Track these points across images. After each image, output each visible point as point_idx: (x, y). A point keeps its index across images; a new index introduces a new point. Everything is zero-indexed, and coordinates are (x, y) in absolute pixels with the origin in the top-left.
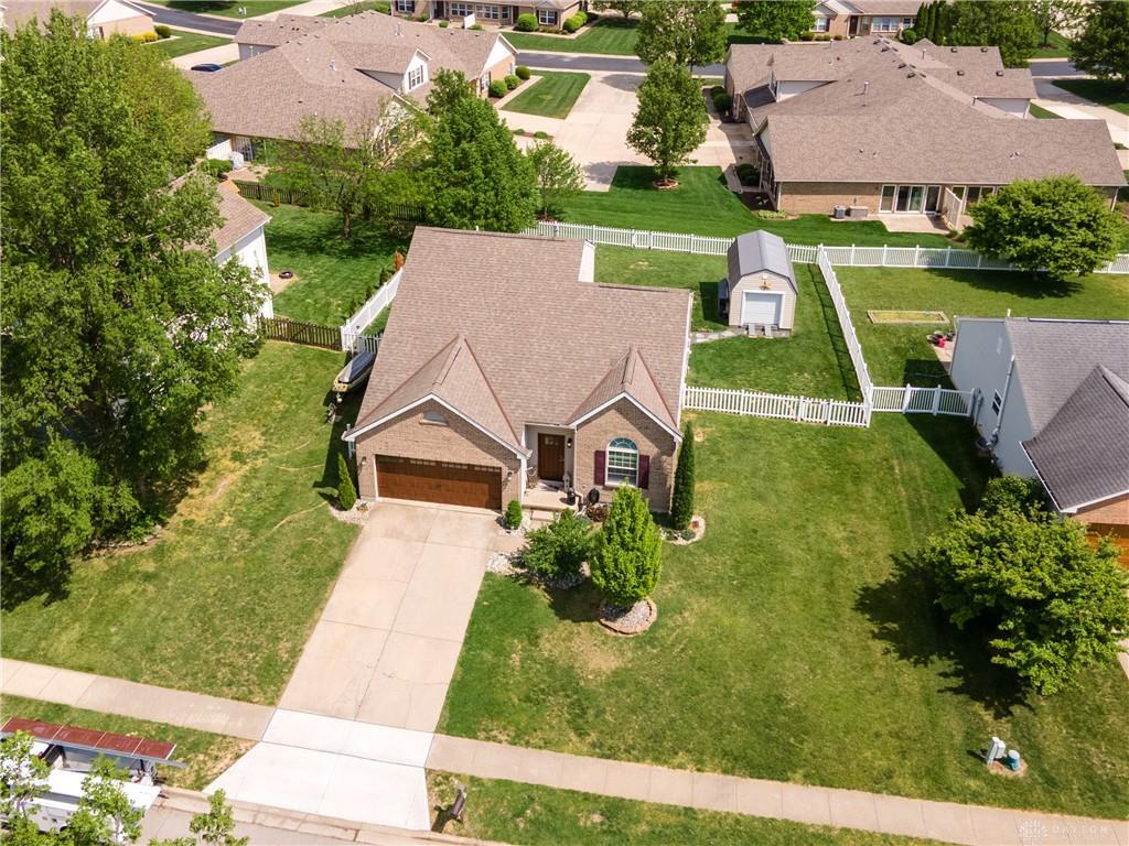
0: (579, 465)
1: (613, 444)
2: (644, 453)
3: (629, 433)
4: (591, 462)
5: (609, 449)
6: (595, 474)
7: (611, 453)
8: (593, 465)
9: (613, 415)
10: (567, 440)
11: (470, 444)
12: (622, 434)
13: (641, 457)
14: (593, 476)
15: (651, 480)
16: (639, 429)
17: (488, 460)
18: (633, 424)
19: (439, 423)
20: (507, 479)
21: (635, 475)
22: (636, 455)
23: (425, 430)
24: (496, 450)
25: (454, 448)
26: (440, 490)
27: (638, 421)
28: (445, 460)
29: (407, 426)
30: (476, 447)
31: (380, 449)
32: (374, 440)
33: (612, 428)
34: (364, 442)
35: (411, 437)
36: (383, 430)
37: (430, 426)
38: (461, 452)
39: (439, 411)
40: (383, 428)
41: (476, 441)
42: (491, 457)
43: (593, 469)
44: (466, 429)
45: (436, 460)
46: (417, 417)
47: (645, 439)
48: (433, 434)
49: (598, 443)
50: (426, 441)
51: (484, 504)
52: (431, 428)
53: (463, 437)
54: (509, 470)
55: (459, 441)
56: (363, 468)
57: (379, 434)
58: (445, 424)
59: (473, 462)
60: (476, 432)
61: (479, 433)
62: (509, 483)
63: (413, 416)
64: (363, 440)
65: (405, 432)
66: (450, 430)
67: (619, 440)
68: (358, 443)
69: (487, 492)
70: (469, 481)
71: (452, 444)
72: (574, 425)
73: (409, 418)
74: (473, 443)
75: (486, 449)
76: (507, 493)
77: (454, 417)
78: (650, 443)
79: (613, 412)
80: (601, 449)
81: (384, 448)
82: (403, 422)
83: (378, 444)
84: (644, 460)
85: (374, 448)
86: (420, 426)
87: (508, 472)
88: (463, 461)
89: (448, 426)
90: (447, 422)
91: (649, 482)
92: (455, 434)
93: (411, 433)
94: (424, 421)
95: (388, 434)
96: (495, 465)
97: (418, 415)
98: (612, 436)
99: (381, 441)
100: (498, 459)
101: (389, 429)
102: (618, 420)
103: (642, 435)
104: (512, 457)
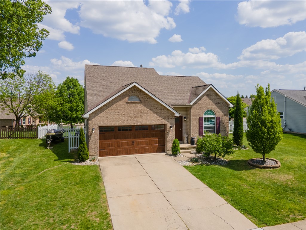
0: (193, 126)
1: (205, 114)
2: (218, 116)
3: (212, 106)
4: (197, 124)
5: (204, 116)
7: (205, 118)
8: (198, 126)
13: (217, 118)
14: (198, 132)
15: (221, 129)
16: (216, 104)
17: (160, 121)
18: (213, 102)
19: (136, 102)
20: (169, 130)
21: (214, 128)
22: (214, 118)
23: (129, 107)
24: (164, 114)
25: (143, 116)
26: (134, 146)
27: (215, 100)
28: (139, 124)
29: (119, 106)
30: (155, 113)
31: (103, 122)
32: (99, 117)
33: (205, 105)
34: (93, 119)
35: (121, 112)
36: (105, 110)
37: (132, 104)
38: (147, 118)
39: (138, 92)
40: (105, 109)
41: (155, 110)
42: (161, 119)
43: (198, 128)
44: (150, 104)
45: (134, 125)
46: (124, 99)
47: (218, 109)
48: (133, 108)
49: (200, 114)
50: (129, 114)
51: (156, 150)
52: (132, 105)
53: (148, 108)
54: (170, 125)
55: (146, 111)
56: (92, 136)
57: (103, 113)
58: (139, 102)
59: (153, 123)
60: (155, 105)
61: (156, 105)
62: (170, 132)
63: (122, 99)
64: (93, 118)
65: (118, 110)
66: (142, 105)
67: (208, 111)
68: (90, 120)
69: (157, 142)
70: (149, 137)
71: (142, 114)
72: (191, 104)
73: (121, 100)
74: (153, 111)
75: (159, 114)
76: (169, 139)
77: (144, 97)
78: (220, 111)
79: (205, 97)
80: (201, 117)
81: (105, 121)
82: (117, 103)
83: (102, 119)
84: (218, 120)
85: (100, 122)
86: (127, 105)
87: (170, 126)
88: (148, 123)
89: (141, 103)
90: (140, 100)
91: (220, 131)
92: (144, 108)
93: (121, 110)
94: (129, 101)
95: (108, 112)
96: (163, 123)
97: (126, 97)
98: (205, 110)
99: (104, 117)
100: (165, 119)
101: (109, 108)
102: (207, 101)
103: (217, 107)
104: (172, 117)
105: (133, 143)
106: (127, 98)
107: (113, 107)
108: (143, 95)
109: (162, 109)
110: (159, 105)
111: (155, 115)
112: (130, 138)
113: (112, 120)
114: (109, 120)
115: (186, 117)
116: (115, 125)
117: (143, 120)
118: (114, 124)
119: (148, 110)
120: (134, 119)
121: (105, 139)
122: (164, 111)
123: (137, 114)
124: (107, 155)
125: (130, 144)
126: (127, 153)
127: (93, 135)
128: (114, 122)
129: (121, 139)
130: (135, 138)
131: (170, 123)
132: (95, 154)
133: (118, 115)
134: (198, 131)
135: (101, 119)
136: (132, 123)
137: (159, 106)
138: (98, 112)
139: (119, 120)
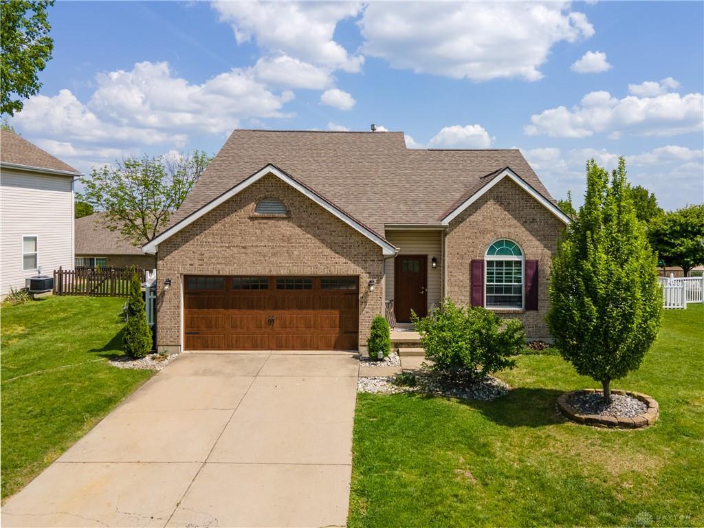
0: (451, 285)
1: (492, 251)
2: (532, 258)
3: (512, 230)
4: (465, 278)
5: (487, 258)
6: (471, 294)
7: (490, 263)
8: (468, 283)
9: (491, 207)
10: (430, 260)
11: (318, 243)
12: (504, 233)
13: (527, 262)
15: (541, 296)
16: (524, 224)
17: (342, 266)
18: (515, 218)
19: (276, 215)
20: (366, 293)
21: (521, 293)
22: (520, 262)
23: (256, 228)
24: (352, 249)
25: (296, 253)
26: (272, 329)
27: (522, 213)
28: (283, 272)
29: (232, 225)
30: (327, 246)
31: (192, 265)
32: (184, 253)
33: (490, 227)
34: (169, 257)
35: (237, 241)
36: (197, 235)
37: (265, 221)
38: (306, 257)
39: (280, 192)
40: (198, 232)
41: (327, 237)
42: (345, 260)
43: (468, 289)
44: (313, 222)
45: (269, 274)
46: (246, 208)
47: (531, 238)
48: (267, 232)
49: (475, 250)
50: (257, 246)
51: (333, 343)
52: (266, 223)
53: (308, 233)
54: (369, 278)
55: (303, 241)
56: (165, 299)
57: (191, 242)
58: (285, 216)
59: (322, 271)
60: (327, 224)
61: (331, 224)
62: (370, 298)
63: (240, 208)
64: (168, 255)
65: (229, 235)
66: (292, 225)
67: (499, 243)
68: (161, 260)
69: (337, 322)
70: (314, 308)
71: (292, 247)
72: (446, 222)
73: (236, 211)
74: (323, 241)
75: (339, 249)
76: (367, 315)
77: (297, 203)
78: (538, 243)
79: (491, 203)
80: (478, 258)
81: (197, 263)
82: (227, 219)
83: (189, 258)
84: (531, 268)
85: (184, 265)
86: (251, 223)
87: (368, 280)
88: (308, 271)
89: (289, 218)
90: (288, 212)
91: (537, 300)
92: (298, 231)
93: (237, 236)
94: (256, 214)
95: (205, 240)
96: (351, 273)
97: (248, 204)
98: (491, 240)
99: (194, 252)
100: (356, 262)
101: (206, 232)
102: (497, 214)
103: (527, 233)
104: (375, 258)
105: (271, 322)
106: (252, 206)
107: (216, 227)
108: (294, 199)
109: (348, 235)
110: (337, 224)
111: (327, 251)
112: (265, 308)
113: (213, 260)
114: (205, 260)
115: (437, 257)
116: (221, 273)
117: (294, 264)
118: (219, 272)
119: (309, 236)
120: (271, 259)
121: (201, 307)
122: (352, 241)
123: (280, 247)
124: (205, 347)
125: (263, 323)
126: (255, 347)
127: (167, 297)
128: (219, 266)
129: (240, 308)
130: (276, 308)
131: (369, 273)
132: (173, 344)
133: (228, 247)
134: (468, 298)
135: (186, 257)
136: (265, 269)
137: (338, 226)
138: (180, 239)
139: (231, 261)
